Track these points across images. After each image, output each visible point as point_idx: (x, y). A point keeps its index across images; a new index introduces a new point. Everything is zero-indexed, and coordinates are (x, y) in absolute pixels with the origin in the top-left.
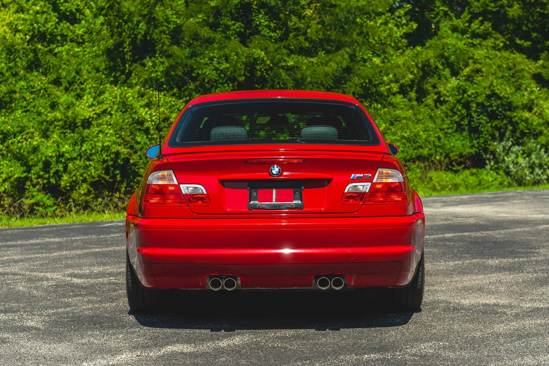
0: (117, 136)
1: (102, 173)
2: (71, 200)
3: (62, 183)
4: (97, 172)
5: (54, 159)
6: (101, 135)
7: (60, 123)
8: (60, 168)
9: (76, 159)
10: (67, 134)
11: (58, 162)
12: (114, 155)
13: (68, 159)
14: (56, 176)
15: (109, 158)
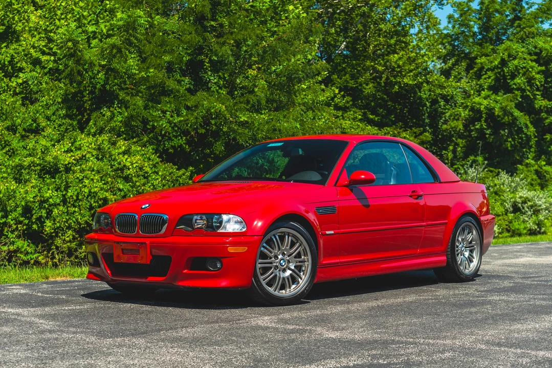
0: (103, 182)
1: (89, 220)
3: (47, 229)
6: (87, 181)
7: (39, 168)
9: (59, 204)
10: (45, 179)
12: (102, 201)
13: (52, 205)
15: (97, 205)
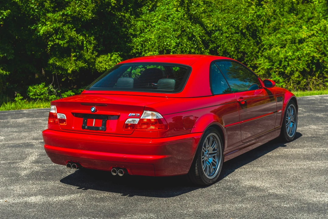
2: (291, 80)
4: (303, 67)
5: (283, 59)
8: (286, 64)
11: (285, 61)
14: (284, 68)
